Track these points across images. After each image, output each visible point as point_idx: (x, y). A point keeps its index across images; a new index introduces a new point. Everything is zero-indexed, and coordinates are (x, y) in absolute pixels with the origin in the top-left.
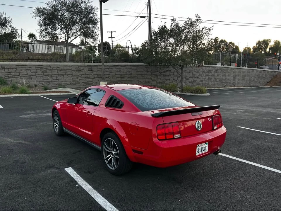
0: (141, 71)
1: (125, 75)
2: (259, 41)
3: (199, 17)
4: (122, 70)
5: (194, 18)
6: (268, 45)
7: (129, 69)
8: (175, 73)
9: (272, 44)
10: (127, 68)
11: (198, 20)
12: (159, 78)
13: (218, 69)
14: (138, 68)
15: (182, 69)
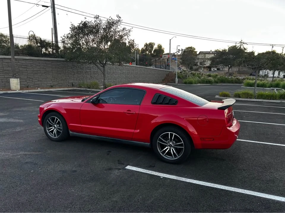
0: (56, 67)
1: (37, 71)
2: (146, 44)
3: (120, 18)
4: (34, 65)
5: (116, 18)
6: (153, 47)
7: (42, 65)
8: (92, 71)
9: (155, 47)
10: (41, 63)
11: (119, 21)
12: (76, 74)
13: (128, 68)
14: (53, 64)
15: (104, 67)
